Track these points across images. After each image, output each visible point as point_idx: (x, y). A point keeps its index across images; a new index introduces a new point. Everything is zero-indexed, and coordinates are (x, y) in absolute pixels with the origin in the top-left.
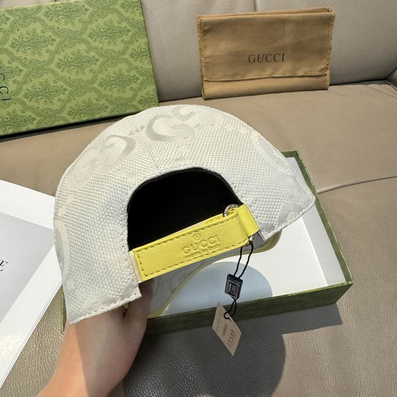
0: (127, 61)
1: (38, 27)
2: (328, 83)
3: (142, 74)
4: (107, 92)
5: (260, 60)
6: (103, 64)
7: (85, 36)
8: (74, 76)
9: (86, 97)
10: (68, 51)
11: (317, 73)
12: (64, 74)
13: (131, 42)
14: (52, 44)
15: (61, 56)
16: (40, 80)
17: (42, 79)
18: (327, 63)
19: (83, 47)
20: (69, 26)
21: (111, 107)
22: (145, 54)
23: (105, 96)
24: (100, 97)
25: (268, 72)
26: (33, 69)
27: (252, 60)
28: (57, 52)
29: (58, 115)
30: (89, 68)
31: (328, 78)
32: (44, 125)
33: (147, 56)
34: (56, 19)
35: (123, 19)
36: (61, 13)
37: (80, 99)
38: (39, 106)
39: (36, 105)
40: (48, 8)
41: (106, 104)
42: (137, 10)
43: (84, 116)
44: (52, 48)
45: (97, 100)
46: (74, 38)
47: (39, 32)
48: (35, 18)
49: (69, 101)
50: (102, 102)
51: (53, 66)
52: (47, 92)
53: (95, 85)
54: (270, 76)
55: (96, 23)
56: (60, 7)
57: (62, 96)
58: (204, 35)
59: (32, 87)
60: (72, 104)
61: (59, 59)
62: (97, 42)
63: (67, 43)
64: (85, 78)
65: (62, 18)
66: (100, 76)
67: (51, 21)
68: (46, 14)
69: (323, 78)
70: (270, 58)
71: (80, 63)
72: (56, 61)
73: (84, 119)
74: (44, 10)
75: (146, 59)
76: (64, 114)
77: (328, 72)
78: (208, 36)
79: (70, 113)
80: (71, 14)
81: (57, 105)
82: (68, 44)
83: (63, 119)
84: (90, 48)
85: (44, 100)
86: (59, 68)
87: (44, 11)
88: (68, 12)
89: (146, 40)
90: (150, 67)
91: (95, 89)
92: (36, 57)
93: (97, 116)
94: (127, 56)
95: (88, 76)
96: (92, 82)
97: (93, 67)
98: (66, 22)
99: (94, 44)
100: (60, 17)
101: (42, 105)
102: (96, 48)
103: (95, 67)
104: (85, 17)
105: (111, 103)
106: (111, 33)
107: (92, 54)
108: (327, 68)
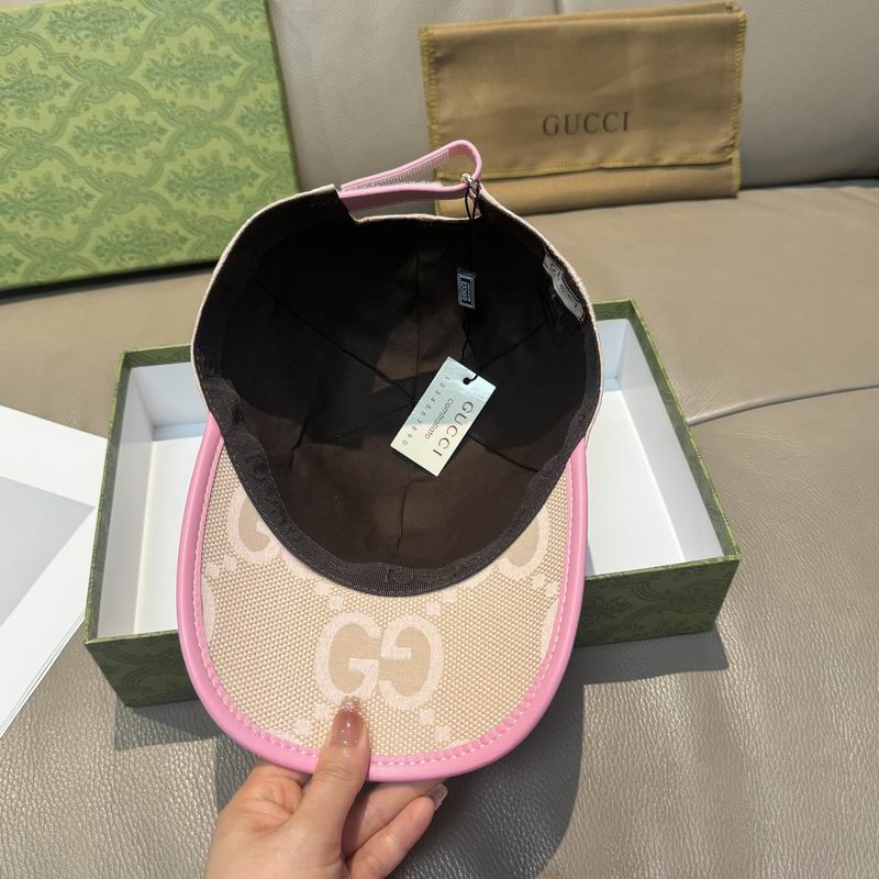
0: (230, 135)
1: (33, 55)
2: (736, 182)
3: (265, 166)
4: (182, 205)
5: (571, 128)
6: (176, 139)
7: (136, 76)
8: (108, 167)
9: (134, 216)
10: (98, 110)
11: (708, 158)
12: (88, 161)
13: (241, 90)
14: (62, 94)
15: (81, 120)
16: (32, 173)
17: (39, 172)
18: (731, 133)
19: (130, 101)
20: (101, 54)
21: (193, 239)
22: (274, 117)
23: (180, 214)
24: (168, 214)
25: (590, 156)
26: (19, 149)
27: (551, 128)
28: (73, 112)
29: (71, 255)
30: (144, 148)
31: (735, 168)
32: (41, 277)
33: (277, 122)
34: (73, 37)
35: (222, 37)
36: (84, 24)
37: (121, 221)
38: (29, 232)
39: (23, 230)
40: (55, 13)
41: (183, 232)
42: (256, 17)
43: (131, 258)
44: (62, 102)
45: (160, 222)
46: (112, 80)
47: (34, 67)
48: (26, 36)
49: (97, 222)
50: (173, 226)
51: (62, 143)
52: (49, 202)
53: (158, 188)
54: (596, 166)
55: (160, 48)
56: (82, 12)
57: (81, 212)
58: (437, 71)
59: (17, 190)
60: (103, 230)
61: (78, 128)
62: (163, 90)
63: (95, 90)
64: (132, 171)
65: (86, 36)
66: (168, 167)
67: (60, 42)
68: (51, 26)
69: (723, 170)
70: (594, 122)
71: (123, 135)
72: (70, 130)
73: (131, 264)
74: (46, 18)
75: (275, 129)
76: (86, 253)
77: (735, 155)
78: (445, 73)
79: (98, 251)
80: (105, 28)
81: (70, 232)
82: (98, 94)
83: (83, 263)
84: (147, 104)
85: (41, 219)
86: (77, 146)
87: (48, 19)
88: (99, 22)
89: (275, 86)
90: (286, 148)
91: (156, 198)
92: (27, 122)
93: (161, 261)
94: (230, 123)
95: (142, 166)
96: (151, 179)
97: (153, 146)
98: (95, 45)
99: (154, 95)
100: (82, 34)
101: (35, 230)
102: (159, 104)
103: (158, 147)
104: (137, 34)
105: (193, 229)
106: (197, 70)
107: (152, 116)
108: (733, 146)
